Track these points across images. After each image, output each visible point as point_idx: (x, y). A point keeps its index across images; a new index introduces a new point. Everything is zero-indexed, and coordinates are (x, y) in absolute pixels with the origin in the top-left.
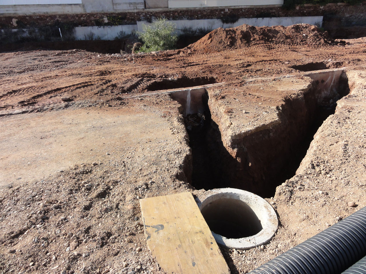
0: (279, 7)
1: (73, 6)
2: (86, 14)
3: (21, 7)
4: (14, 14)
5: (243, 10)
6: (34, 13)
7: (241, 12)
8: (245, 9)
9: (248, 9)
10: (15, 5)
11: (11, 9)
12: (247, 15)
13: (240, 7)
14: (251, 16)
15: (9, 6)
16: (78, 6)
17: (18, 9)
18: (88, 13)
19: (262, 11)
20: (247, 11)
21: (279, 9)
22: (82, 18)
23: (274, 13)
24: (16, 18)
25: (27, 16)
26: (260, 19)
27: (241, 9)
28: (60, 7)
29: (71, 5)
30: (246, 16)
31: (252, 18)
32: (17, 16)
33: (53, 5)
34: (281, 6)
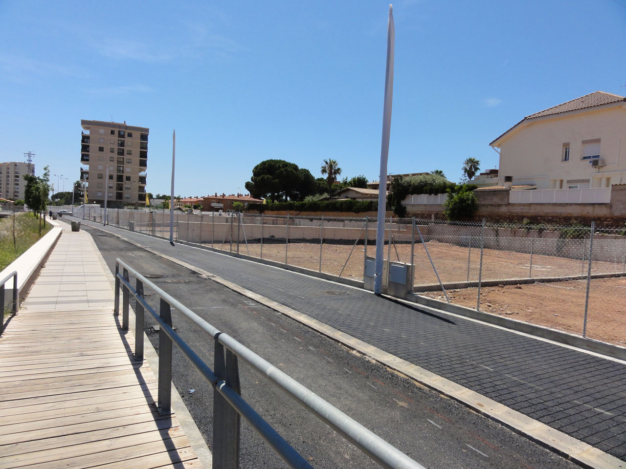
1: (596, 206)
2: (612, 218)
3: (535, 205)
4: (527, 212)
6: (547, 213)
10: (530, 204)
11: (526, 207)
15: (524, 205)
16: (603, 206)
17: (533, 207)
18: (616, 216)
22: (606, 222)
24: (528, 218)
25: (539, 216)
28: (579, 207)
29: (594, 204)
32: (529, 215)
33: (571, 204)
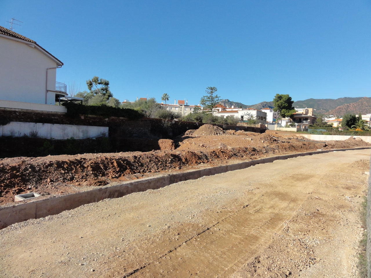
0: (62, 115)
5: (17, 113)
7: (14, 115)
8: (20, 112)
9: (25, 112)
12: (23, 118)
13: (13, 110)
14: (29, 120)
19: (43, 117)
20: (23, 115)
21: (62, 116)
23: (57, 119)
26: (41, 124)
27: (15, 112)
30: (22, 120)
31: (29, 122)
34: (64, 114)
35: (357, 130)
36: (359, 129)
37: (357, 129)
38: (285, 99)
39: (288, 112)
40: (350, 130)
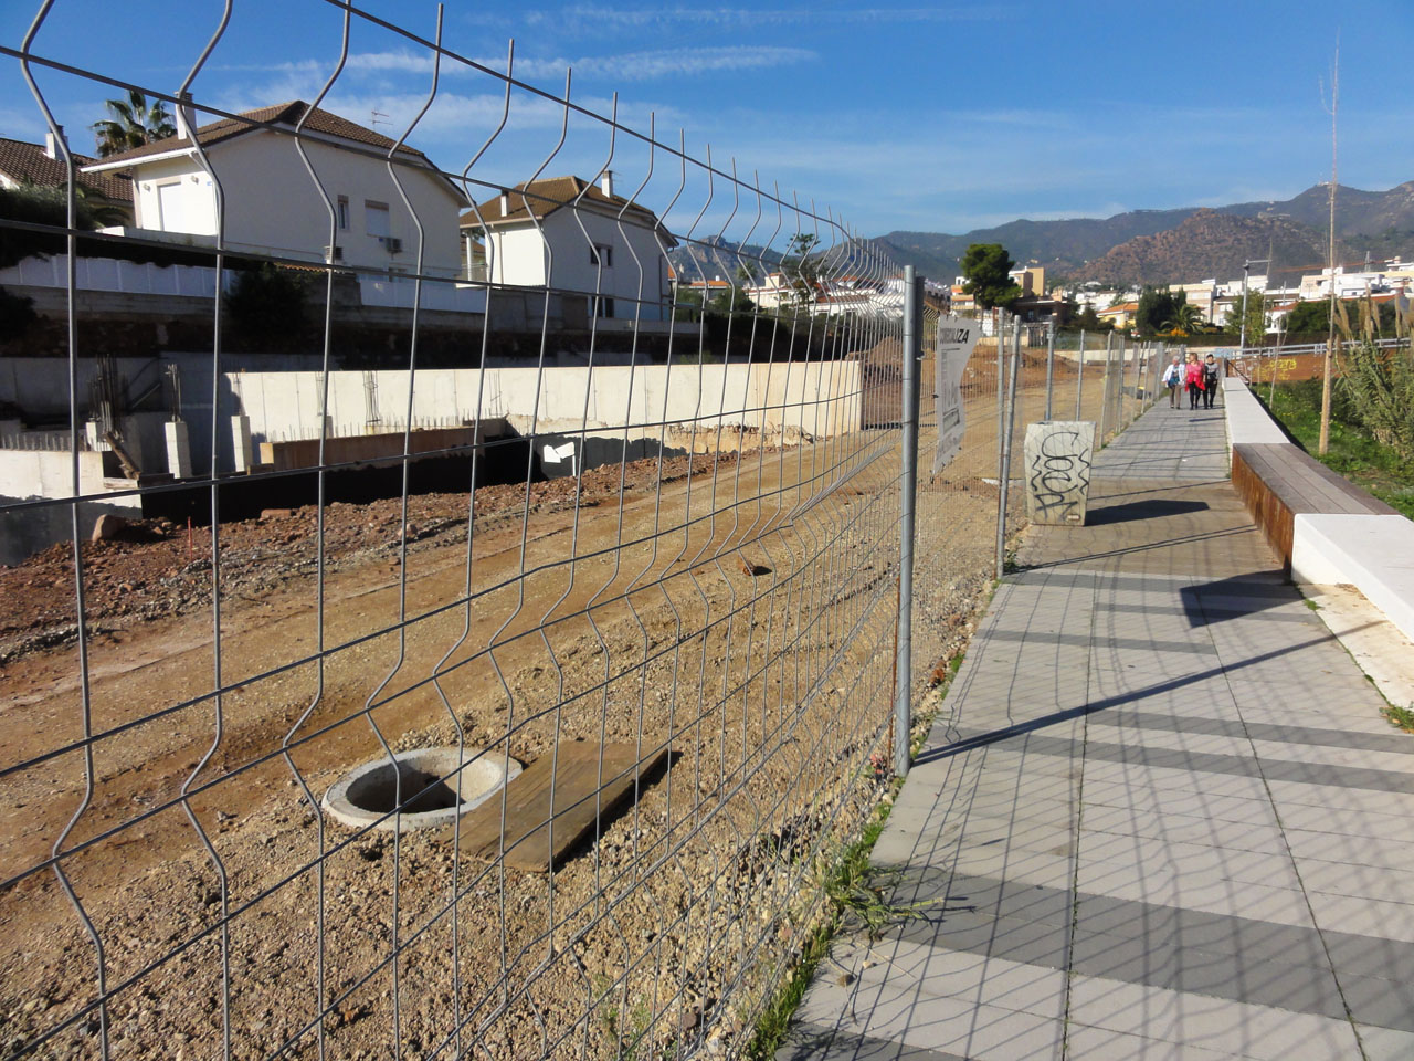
35: (1173, 333)
36: (1177, 332)
37: (1175, 331)
38: (994, 257)
39: (1003, 294)
40: (1158, 334)
